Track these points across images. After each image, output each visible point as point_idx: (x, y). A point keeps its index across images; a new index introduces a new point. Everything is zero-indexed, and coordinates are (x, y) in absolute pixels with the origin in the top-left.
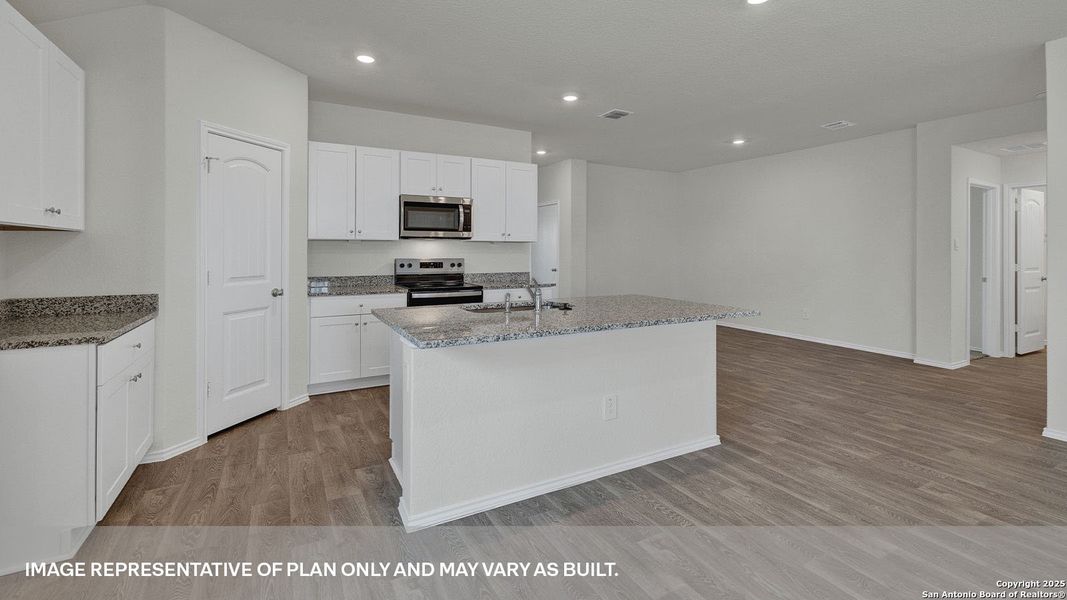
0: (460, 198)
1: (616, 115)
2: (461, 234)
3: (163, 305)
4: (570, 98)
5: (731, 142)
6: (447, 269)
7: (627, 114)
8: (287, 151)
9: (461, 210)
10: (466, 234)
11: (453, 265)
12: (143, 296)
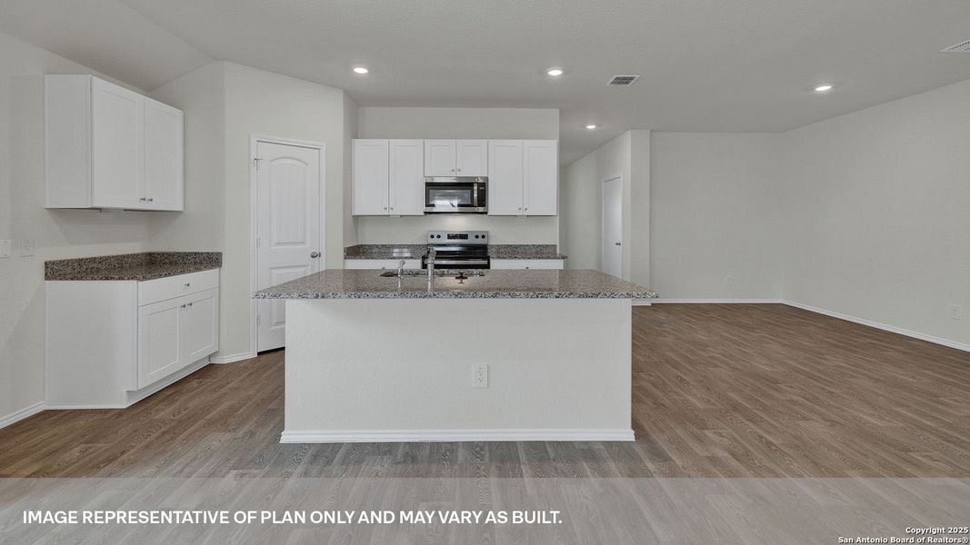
0: (474, 178)
1: (626, 81)
2: (476, 209)
3: (226, 260)
4: (555, 73)
5: (813, 89)
6: (471, 241)
7: (631, 79)
8: (323, 149)
9: (475, 188)
10: (481, 209)
11: (477, 237)
12: (212, 253)
